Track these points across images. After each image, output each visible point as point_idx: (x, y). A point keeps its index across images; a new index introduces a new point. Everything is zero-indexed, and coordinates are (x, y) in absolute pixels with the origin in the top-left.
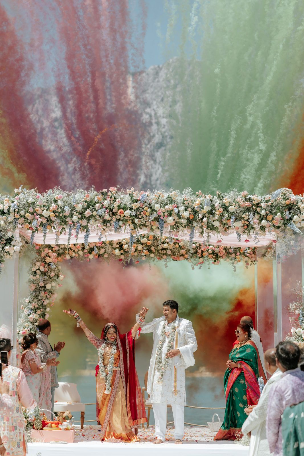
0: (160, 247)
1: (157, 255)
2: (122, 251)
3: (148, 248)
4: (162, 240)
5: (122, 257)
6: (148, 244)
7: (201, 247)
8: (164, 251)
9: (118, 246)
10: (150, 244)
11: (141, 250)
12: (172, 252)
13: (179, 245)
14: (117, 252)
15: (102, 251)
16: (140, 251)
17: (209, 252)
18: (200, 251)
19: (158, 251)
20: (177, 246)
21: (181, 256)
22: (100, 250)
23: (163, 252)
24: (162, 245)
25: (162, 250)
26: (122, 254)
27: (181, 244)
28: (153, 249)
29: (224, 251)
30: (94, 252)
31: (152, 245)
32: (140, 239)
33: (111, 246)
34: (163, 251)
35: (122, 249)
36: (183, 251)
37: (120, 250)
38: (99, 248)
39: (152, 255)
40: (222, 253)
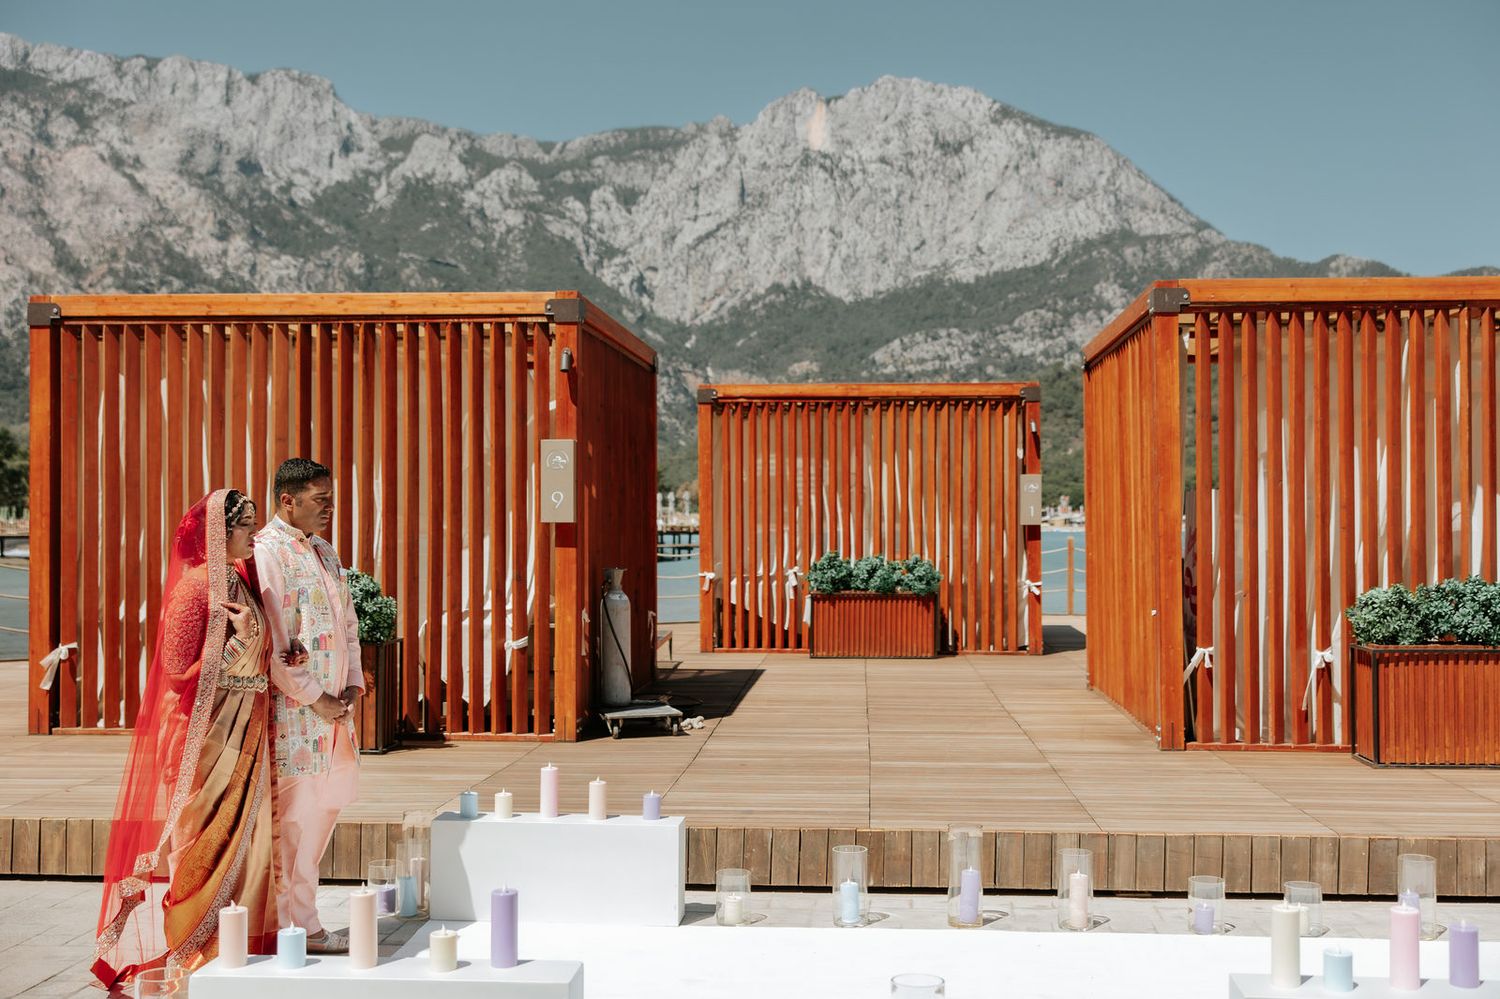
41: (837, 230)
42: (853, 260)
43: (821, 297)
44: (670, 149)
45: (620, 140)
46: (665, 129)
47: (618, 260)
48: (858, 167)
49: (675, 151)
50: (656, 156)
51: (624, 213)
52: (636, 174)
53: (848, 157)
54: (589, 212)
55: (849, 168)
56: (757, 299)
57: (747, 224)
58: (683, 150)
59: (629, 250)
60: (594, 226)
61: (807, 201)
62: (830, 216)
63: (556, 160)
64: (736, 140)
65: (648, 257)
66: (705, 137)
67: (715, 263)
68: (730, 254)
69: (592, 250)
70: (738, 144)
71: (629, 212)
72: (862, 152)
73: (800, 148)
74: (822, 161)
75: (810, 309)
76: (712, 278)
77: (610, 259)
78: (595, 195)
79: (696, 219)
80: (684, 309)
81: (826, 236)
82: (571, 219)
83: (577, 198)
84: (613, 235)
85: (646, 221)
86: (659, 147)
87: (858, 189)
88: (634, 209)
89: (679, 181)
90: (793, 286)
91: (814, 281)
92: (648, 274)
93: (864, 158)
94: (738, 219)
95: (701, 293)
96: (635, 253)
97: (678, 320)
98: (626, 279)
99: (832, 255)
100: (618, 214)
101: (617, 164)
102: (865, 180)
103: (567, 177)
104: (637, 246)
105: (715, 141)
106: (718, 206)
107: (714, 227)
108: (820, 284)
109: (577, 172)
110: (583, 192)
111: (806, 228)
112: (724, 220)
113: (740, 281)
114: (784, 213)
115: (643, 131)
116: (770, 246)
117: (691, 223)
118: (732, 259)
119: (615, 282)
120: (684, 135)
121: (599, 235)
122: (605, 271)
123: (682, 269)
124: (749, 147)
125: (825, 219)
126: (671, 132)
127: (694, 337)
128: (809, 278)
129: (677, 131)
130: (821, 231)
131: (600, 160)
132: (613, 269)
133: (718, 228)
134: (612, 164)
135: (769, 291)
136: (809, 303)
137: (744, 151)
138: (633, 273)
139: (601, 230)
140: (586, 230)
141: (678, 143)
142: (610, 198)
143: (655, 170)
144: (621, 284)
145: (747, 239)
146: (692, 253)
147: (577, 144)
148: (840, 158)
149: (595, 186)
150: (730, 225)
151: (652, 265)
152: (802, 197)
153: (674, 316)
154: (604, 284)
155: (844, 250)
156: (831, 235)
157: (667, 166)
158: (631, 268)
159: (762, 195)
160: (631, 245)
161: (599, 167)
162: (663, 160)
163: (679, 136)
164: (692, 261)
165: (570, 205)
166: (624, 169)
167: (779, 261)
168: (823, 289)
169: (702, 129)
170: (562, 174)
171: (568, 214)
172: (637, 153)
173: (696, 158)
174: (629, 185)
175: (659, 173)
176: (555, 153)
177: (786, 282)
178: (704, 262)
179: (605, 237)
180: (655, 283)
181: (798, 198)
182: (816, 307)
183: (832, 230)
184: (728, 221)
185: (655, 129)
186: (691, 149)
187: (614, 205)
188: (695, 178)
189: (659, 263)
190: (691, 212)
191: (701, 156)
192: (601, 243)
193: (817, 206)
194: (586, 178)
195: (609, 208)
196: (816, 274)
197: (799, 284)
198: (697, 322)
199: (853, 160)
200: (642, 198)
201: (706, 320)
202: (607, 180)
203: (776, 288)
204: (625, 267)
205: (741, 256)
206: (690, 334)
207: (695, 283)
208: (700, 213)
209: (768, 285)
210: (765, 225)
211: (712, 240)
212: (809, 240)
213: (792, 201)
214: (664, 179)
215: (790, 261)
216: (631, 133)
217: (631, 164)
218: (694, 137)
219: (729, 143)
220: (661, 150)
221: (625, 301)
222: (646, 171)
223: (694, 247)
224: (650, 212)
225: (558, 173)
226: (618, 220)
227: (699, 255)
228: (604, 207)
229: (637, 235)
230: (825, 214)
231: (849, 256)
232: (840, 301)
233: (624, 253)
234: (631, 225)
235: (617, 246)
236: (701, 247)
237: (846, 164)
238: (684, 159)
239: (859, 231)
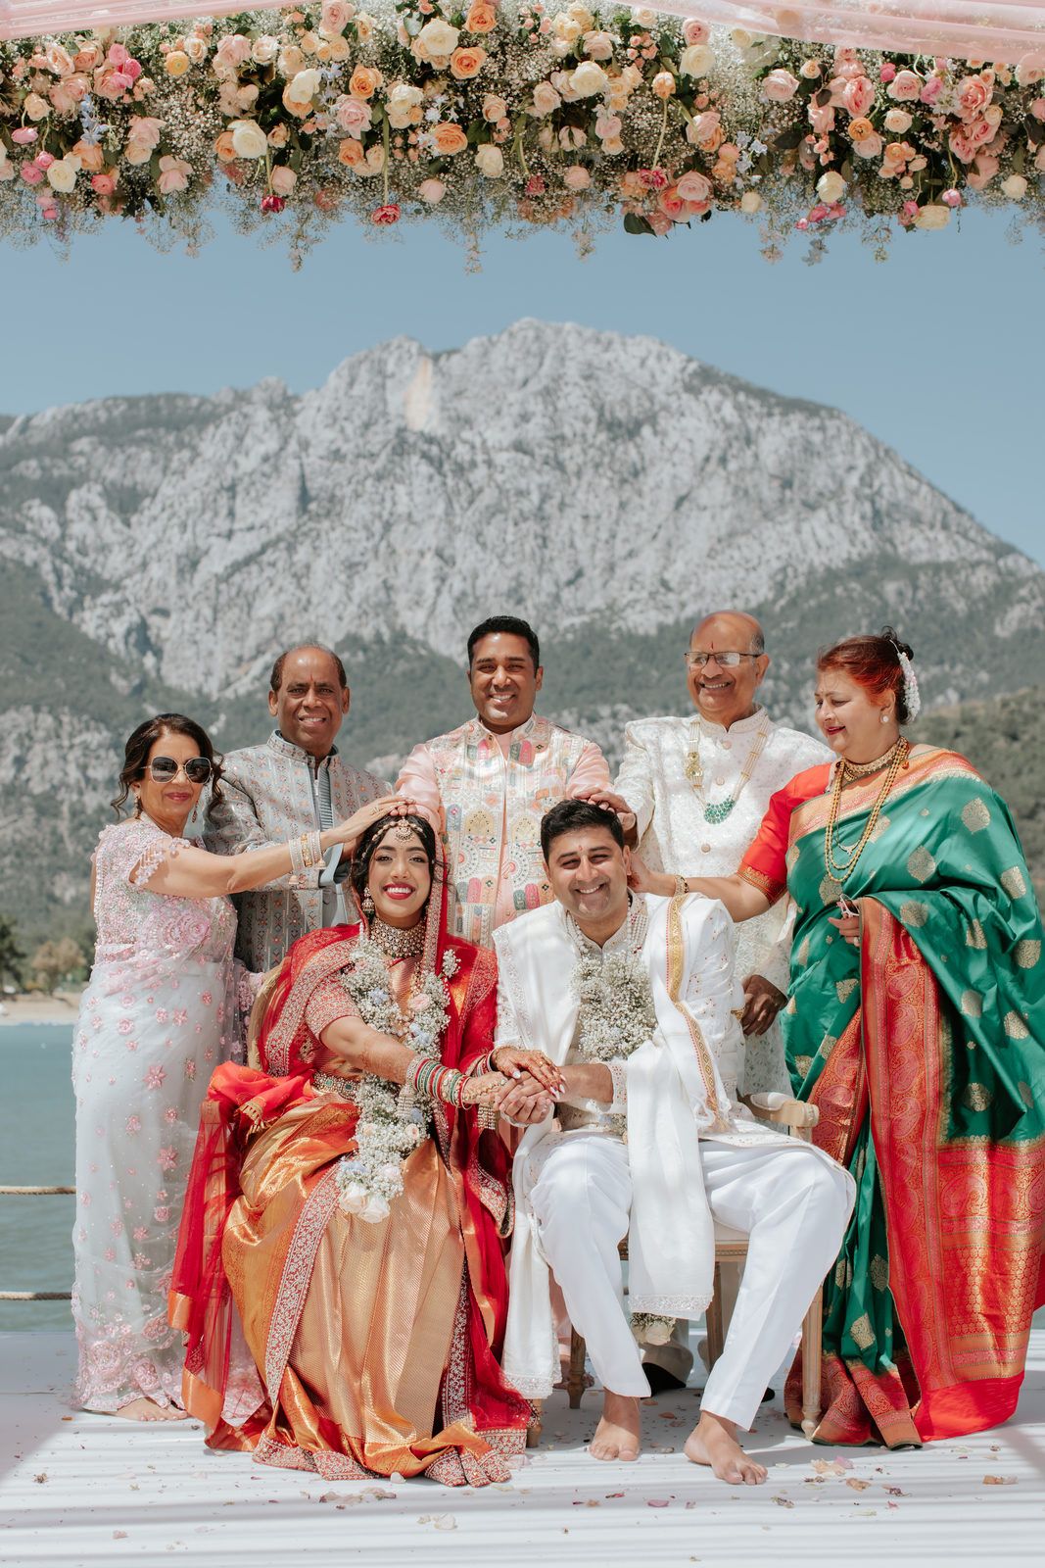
0: (546, 100)
1: (523, 157)
2: (281, 135)
3: (461, 100)
4: (562, 47)
5: (284, 179)
6: (461, 74)
7: (833, 84)
8: (571, 135)
9: (252, 92)
10: (474, 73)
11: (412, 128)
12: (628, 132)
13: (684, 70)
14: (248, 139)
15: (144, 133)
16: (405, 133)
17: (888, 124)
18: (820, 117)
19: (533, 124)
20: (664, 80)
21: (688, 167)
22: (127, 130)
23: (567, 146)
24: (561, 79)
25: (557, 129)
26: (280, 158)
27: (692, 62)
28: (495, 107)
29: (995, 117)
30: (86, 153)
31: (484, 82)
32: (403, 41)
33: (201, 102)
34: (564, 133)
35: (276, 122)
36: (701, 126)
37: (267, 127)
38: (120, 112)
39: (490, 158)
40: (977, 128)
41: (447, 553)
42: (471, 600)
43: (421, 657)
44: (192, 428)
45: (116, 413)
46: (186, 397)
47: (106, 598)
48: (480, 458)
49: (200, 431)
50: (171, 438)
51: (119, 525)
52: (141, 466)
53: (465, 442)
54: (64, 524)
55: (467, 458)
57: (308, 542)
58: (211, 429)
59: (127, 582)
60: (71, 546)
61: (401, 509)
62: (436, 532)
63: (14, 443)
64: (294, 414)
65: (155, 593)
66: (247, 409)
67: (257, 604)
68: (281, 590)
69: (67, 582)
70: (298, 420)
71: (128, 524)
72: (488, 434)
73: (392, 427)
74: (425, 447)
75: (404, 674)
76: (253, 627)
77: (94, 597)
78: (74, 498)
79: (230, 535)
80: (208, 674)
81: (430, 562)
82: (34, 534)
83: (45, 502)
84: (101, 558)
85: (152, 538)
86: (176, 425)
87: (481, 491)
88: (134, 519)
89: (203, 475)
90: (378, 639)
91: (410, 632)
92: (155, 621)
93: (490, 444)
94: (294, 535)
95: (236, 648)
96: (133, 587)
97: (199, 691)
98: (119, 627)
99: (438, 591)
100: (110, 529)
101: (110, 449)
102: (490, 477)
103: (31, 468)
104: (137, 577)
105: (262, 415)
106: (264, 515)
107: (257, 547)
108: (419, 636)
109: (47, 461)
110: (55, 494)
111: (400, 550)
112: (273, 535)
113: (296, 630)
114: (366, 527)
115: (151, 399)
116: (343, 577)
117: (222, 541)
118: (283, 597)
119: (102, 632)
120: (216, 406)
121: (78, 558)
122: (87, 615)
123: (207, 612)
124: (314, 426)
125: (430, 535)
126: (195, 402)
127: (223, 717)
128: (403, 627)
129: (203, 401)
130: (422, 554)
131: (83, 444)
132: (99, 611)
133: (263, 551)
134: (102, 450)
136: (402, 666)
137: (306, 432)
138: (130, 617)
139: (82, 551)
140: (58, 551)
141: (204, 417)
142: (97, 501)
143: (168, 460)
144: (110, 635)
145: (308, 567)
146: (223, 587)
147: (48, 415)
148: (453, 444)
149: (74, 484)
150: (282, 545)
151: (161, 604)
152: (394, 504)
153: (193, 685)
154: (85, 636)
155: (457, 584)
156: (440, 563)
157: (186, 454)
158: (129, 610)
159: (332, 499)
160: (129, 575)
161: (81, 453)
162: (181, 445)
163: (208, 408)
164: (223, 599)
165: (34, 512)
166: (121, 457)
167: (356, 600)
168: (425, 645)
169: (242, 397)
170: (23, 464)
171: (29, 526)
172: (141, 433)
173: (231, 442)
174: (128, 482)
175: (174, 465)
176: (12, 432)
177: (367, 633)
178: (241, 601)
179: (87, 562)
180: (164, 634)
181: (388, 504)
182: (412, 671)
183: (439, 554)
184: (279, 539)
185: (171, 398)
186: (224, 427)
187: (103, 513)
188: (230, 471)
189: (173, 603)
190: (223, 525)
191: (240, 439)
192: (80, 571)
193: (417, 517)
194: (60, 470)
195: (95, 518)
196: (412, 620)
197: (387, 636)
198: (229, 694)
199: (473, 447)
200: (147, 502)
201: (242, 691)
202: (93, 474)
203: (352, 641)
204: (118, 609)
205: (299, 593)
206: (216, 712)
207: (226, 635)
208: (237, 526)
209: (340, 637)
210: (336, 546)
211: (254, 568)
212: (404, 568)
213: (377, 509)
214: (182, 474)
215: (373, 600)
216: (132, 402)
217: (133, 450)
218: (229, 409)
219: (284, 419)
220: (178, 429)
221: (118, 663)
222: (154, 462)
223: (225, 578)
224: (158, 526)
225: (17, 462)
226: (109, 535)
227: (234, 591)
228: (88, 517)
229: (138, 560)
230: (429, 528)
231: (464, 594)
233: (117, 587)
234: (130, 544)
235: (106, 576)
236: (237, 578)
237: (462, 452)
238: (213, 444)
239: (481, 555)
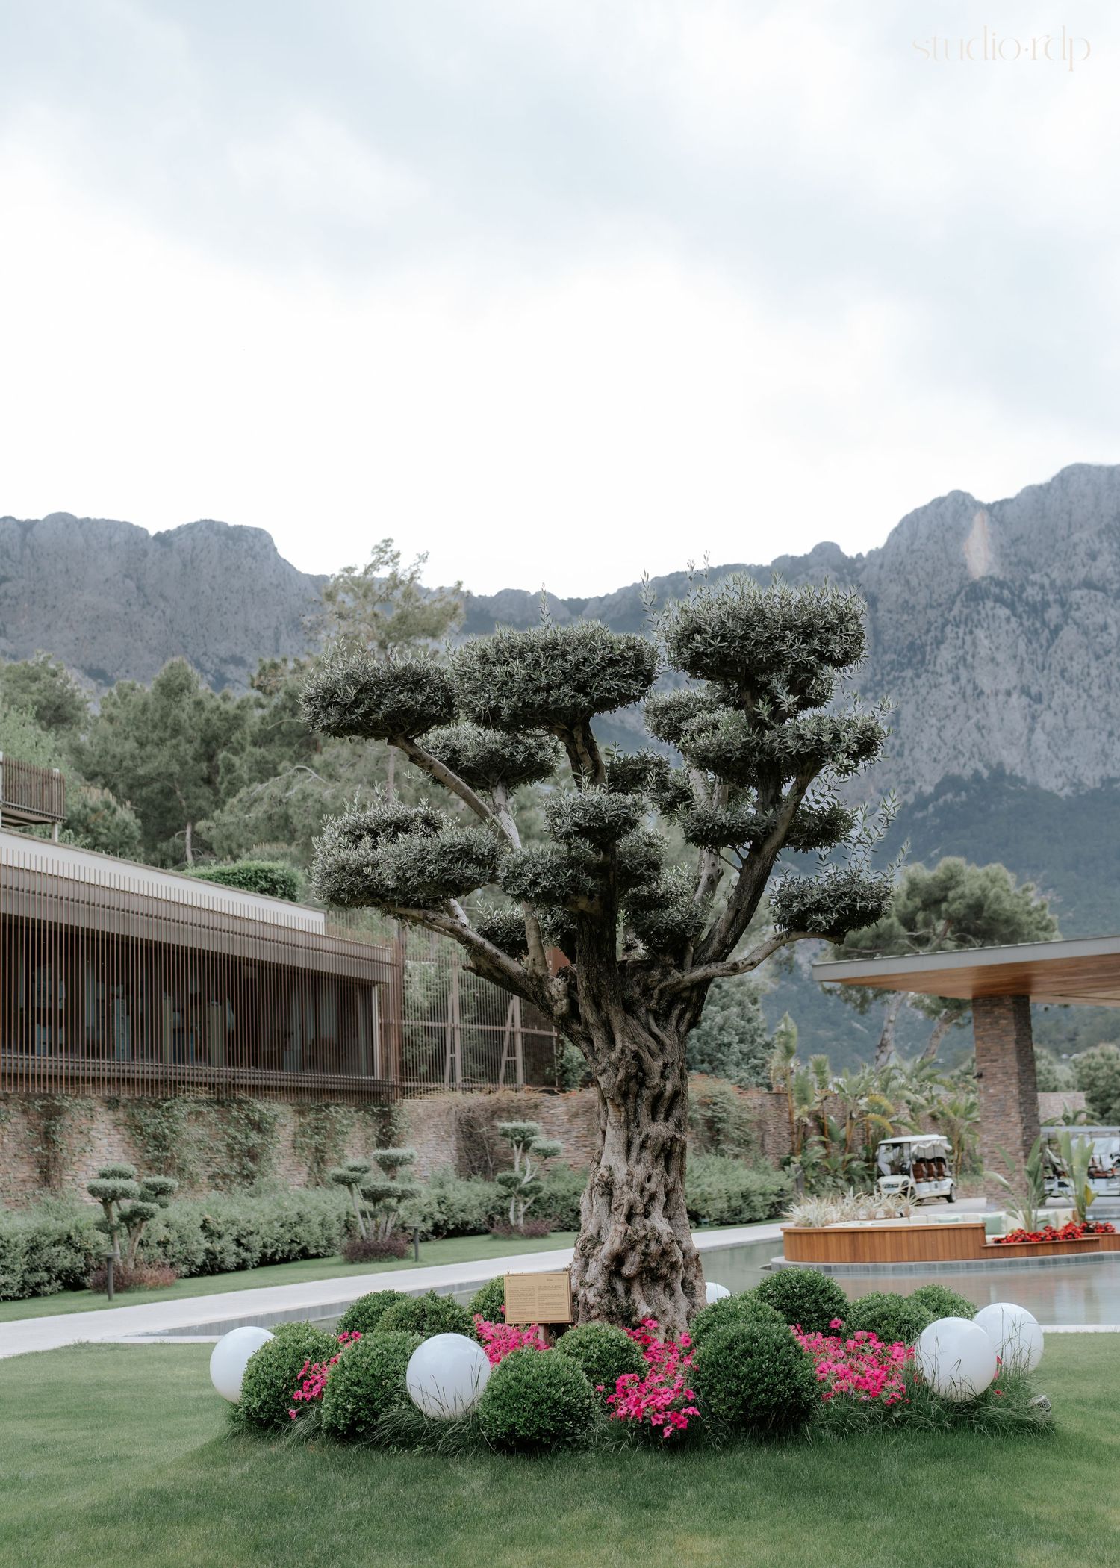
41: (1033, 691)
42: (1064, 733)
43: (1022, 793)
48: (1051, 597)
53: (1033, 584)
55: (1038, 598)
56: (922, 802)
61: (983, 652)
62: (1019, 671)
72: (1054, 575)
73: (957, 577)
74: (995, 590)
75: (1011, 811)
81: (1017, 701)
87: (1058, 629)
90: (976, 774)
91: (1008, 769)
93: (1058, 583)
99: (1031, 728)
102: (1065, 614)
108: (1018, 773)
111: (987, 691)
113: (891, 776)
114: (950, 671)
125: (1009, 677)
128: (1000, 764)
130: (1009, 694)
135: (940, 789)
136: (1007, 803)
148: (1022, 586)
152: (974, 644)
155: (1048, 719)
156: (1025, 700)
159: (912, 646)
168: (1023, 780)
177: (965, 773)
181: (969, 648)
182: (1019, 808)
183: (1025, 691)
196: (1012, 759)
197: (985, 775)
199: (1042, 587)
203: (951, 783)
209: (938, 779)
210: (923, 691)
212: (993, 709)
213: (961, 652)
230: (1012, 668)
231: (1056, 728)
232: (1050, 795)
237: (1031, 592)
239: (1068, 689)
